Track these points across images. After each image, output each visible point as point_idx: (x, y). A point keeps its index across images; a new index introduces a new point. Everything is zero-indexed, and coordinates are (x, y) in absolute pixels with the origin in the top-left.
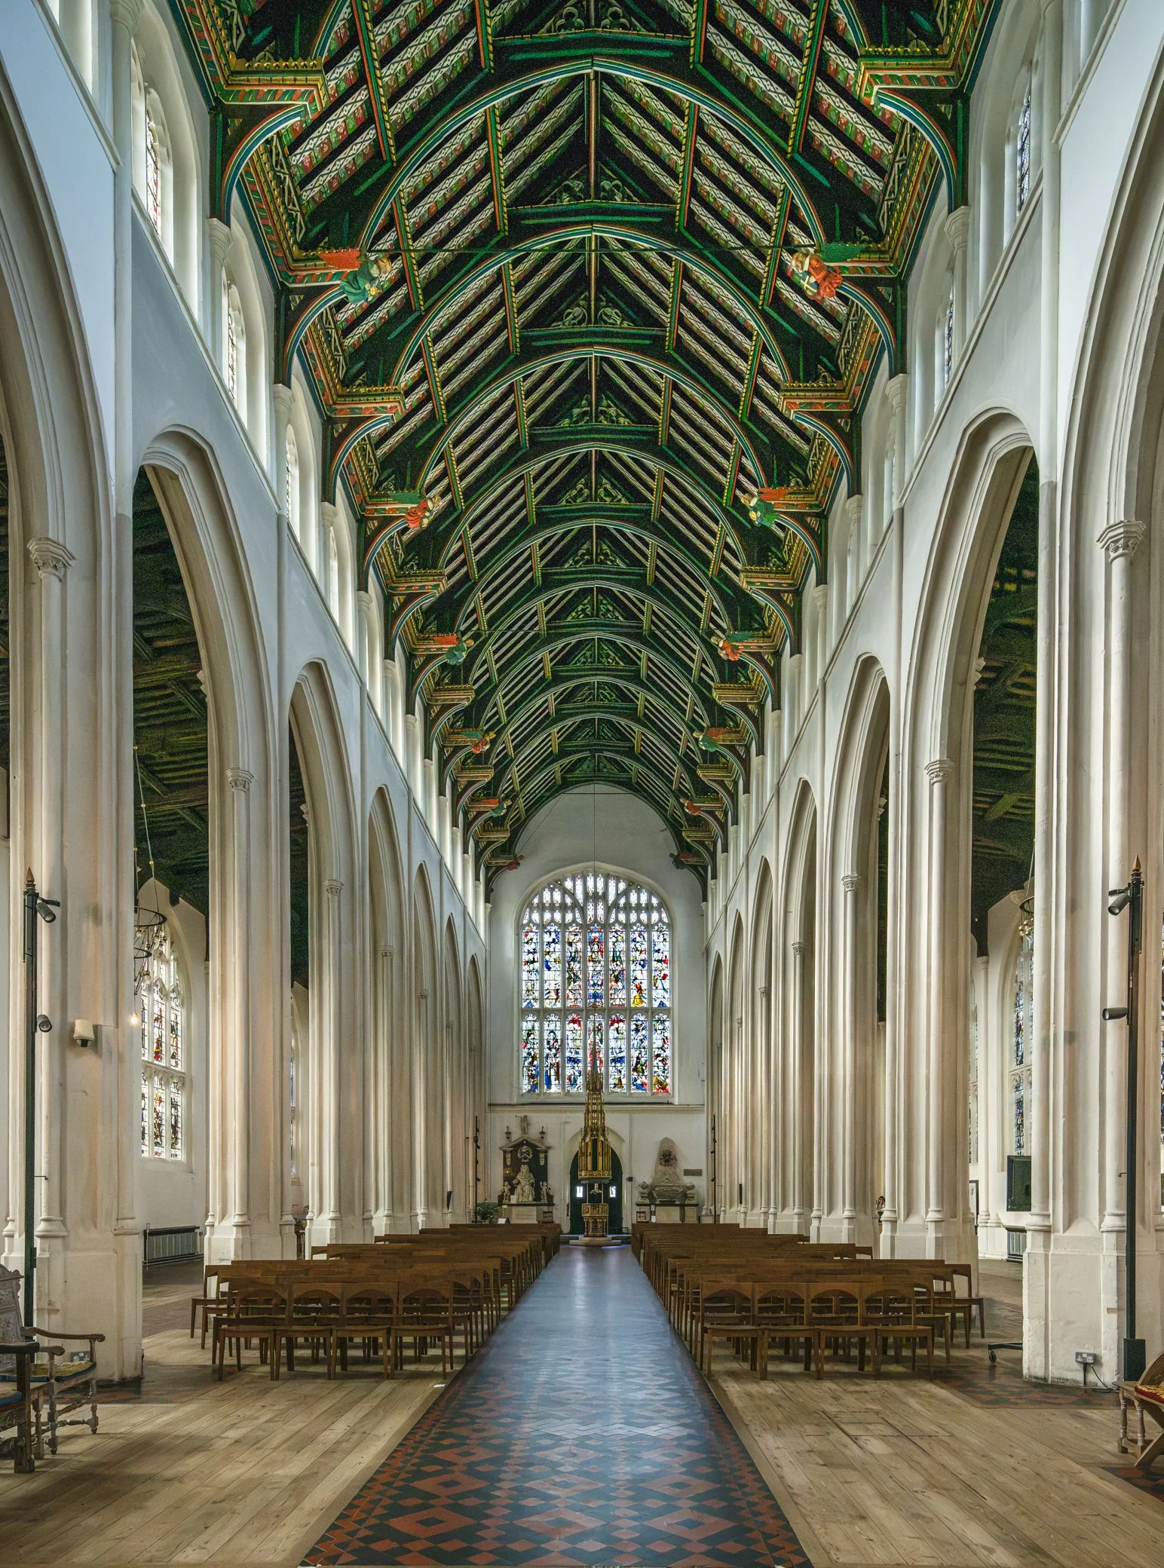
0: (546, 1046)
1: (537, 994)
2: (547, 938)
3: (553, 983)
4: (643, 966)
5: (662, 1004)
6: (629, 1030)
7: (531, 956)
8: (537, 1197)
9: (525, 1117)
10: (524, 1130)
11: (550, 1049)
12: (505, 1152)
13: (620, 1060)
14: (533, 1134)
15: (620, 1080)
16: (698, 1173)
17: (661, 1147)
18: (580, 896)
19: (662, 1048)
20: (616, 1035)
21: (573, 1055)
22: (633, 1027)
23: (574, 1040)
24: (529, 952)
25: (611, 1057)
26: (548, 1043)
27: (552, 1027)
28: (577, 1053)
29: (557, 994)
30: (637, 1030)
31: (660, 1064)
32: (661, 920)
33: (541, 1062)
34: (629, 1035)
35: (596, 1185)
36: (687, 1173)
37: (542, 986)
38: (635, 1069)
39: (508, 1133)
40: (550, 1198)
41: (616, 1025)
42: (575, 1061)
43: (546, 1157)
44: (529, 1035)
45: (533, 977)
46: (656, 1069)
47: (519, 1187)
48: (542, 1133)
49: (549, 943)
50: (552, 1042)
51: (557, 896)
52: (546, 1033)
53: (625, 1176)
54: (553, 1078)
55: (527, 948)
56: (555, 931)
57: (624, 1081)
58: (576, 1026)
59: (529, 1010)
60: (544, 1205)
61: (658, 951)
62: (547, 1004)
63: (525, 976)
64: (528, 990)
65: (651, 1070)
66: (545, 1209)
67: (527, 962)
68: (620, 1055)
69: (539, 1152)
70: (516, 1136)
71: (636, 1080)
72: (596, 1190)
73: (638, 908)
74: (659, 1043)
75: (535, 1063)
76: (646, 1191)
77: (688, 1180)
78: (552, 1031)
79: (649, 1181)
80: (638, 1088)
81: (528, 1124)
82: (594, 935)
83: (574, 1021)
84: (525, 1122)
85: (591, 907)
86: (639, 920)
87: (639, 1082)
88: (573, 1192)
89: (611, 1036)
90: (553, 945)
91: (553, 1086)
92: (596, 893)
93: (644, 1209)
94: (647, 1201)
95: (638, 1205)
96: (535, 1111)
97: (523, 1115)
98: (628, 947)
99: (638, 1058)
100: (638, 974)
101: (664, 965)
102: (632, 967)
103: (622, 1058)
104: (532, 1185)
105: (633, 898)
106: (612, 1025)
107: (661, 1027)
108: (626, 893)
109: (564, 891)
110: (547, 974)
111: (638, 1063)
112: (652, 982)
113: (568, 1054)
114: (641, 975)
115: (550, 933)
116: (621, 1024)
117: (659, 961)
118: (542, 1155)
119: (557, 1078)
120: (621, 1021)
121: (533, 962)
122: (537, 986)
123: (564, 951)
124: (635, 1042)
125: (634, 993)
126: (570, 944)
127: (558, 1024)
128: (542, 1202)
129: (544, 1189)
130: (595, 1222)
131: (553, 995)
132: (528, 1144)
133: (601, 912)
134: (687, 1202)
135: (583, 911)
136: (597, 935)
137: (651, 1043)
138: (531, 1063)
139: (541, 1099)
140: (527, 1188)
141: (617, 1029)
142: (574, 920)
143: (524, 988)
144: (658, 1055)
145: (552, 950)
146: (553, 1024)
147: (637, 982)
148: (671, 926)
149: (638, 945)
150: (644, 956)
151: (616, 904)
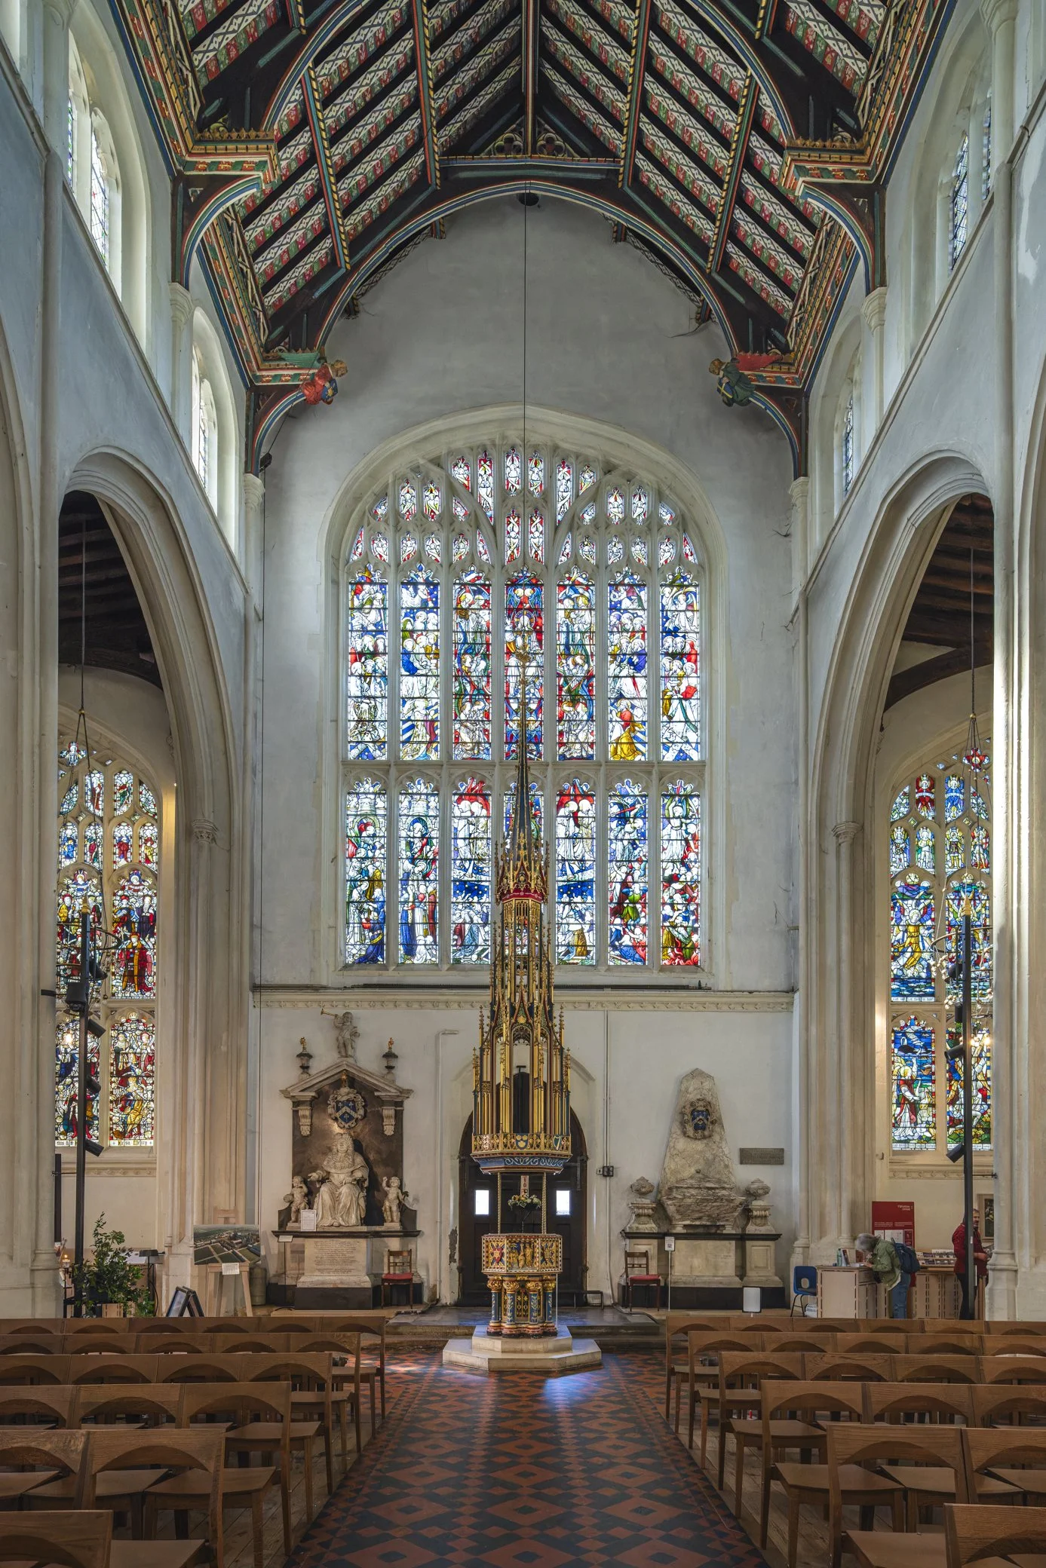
0: (405, 854)
1: (382, 732)
2: (409, 598)
3: (421, 704)
4: (638, 668)
5: (682, 756)
6: (602, 819)
7: (368, 641)
8: (373, 1214)
9: (347, 1017)
10: (344, 1048)
11: (413, 860)
12: (297, 1104)
13: (578, 888)
14: (367, 1059)
15: (581, 935)
16: (775, 1157)
17: (681, 1092)
18: (486, 494)
19: (683, 862)
20: (573, 829)
21: (469, 876)
22: (615, 810)
23: (471, 839)
24: (364, 631)
25: (561, 880)
26: (410, 845)
27: (419, 808)
28: (478, 871)
29: (431, 731)
30: (623, 819)
31: (678, 898)
32: (681, 559)
33: (391, 892)
34: (603, 830)
35: (524, 1182)
36: (748, 1157)
37: (393, 712)
38: (618, 911)
39: (305, 1056)
40: (408, 1216)
41: (572, 806)
42: (473, 889)
43: (399, 1117)
44: (362, 827)
45: (374, 689)
46: (667, 910)
47: (324, 1190)
48: (390, 1056)
49: (412, 612)
50: (418, 844)
51: (433, 502)
52: (404, 823)
53: (595, 1164)
54: (419, 930)
55: (358, 621)
56: (427, 583)
57: (590, 938)
58: (476, 807)
59: (366, 767)
60: (391, 1234)
61: (674, 632)
62: (407, 754)
63: (354, 686)
64: (360, 721)
65: (655, 913)
66: (394, 1244)
67: (360, 656)
68: (580, 877)
69: (381, 1102)
70: (325, 1060)
71: (619, 936)
72: (524, 1197)
73: (627, 529)
74: (676, 849)
75: (377, 892)
76: (646, 1201)
77: (746, 1175)
78: (419, 819)
79: (653, 1177)
80: (623, 956)
81: (355, 1034)
82: (520, 592)
83: (472, 796)
84: (345, 1030)
85: (514, 528)
86: (628, 559)
87: (626, 940)
88: (466, 1202)
89: (561, 832)
90: (422, 615)
91: (420, 950)
92: (525, 492)
93: (642, 1246)
94: (650, 1227)
95: (628, 1235)
96: (372, 1004)
97: (341, 1012)
98: (602, 621)
99: (624, 884)
100: (626, 686)
101: (689, 666)
102: (612, 669)
103: (583, 883)
104: (359, 1183)
105: (615, 507)
106: (561, 805)
107: (679, 811)
108: (596, 496)
109: (452, 490)
110: (409, 685)
111: (624, 896)
112: (659, 703)
113: (456, 874)
114: (632, 687)
115: (415, 585)
116: (585, 804)
117: (674, 656)
118: (388, 1112)
119: (431, 930)
120: (585, 796)
121: (374, 654)
122: (382, 712)
123: (447, 628)
124: (618, 847)
125: (617, 731)
126: (464, 613)
127: (433, 802)
128: (389, 1226)
129: (393, 1193)
130: (522, 1289)
131: (421, 731)
132: (352, 1082)
133: (537, 538)
134: (751, 1229)
135: (495, 533)
136: (528, 592)
137: (657, 849)
138: (368, 895)
139: (391, 976)
140: (347, 1193)
141: (575, 816)
142: (473, 556)
143: (352, 715)
144: (674, 878)
145: (419, 626)
146: (419, 803)
147: (623, 704)
148: (705, 570)
149: (625, 618)
150: (638, 644)
151: (573, 521)
